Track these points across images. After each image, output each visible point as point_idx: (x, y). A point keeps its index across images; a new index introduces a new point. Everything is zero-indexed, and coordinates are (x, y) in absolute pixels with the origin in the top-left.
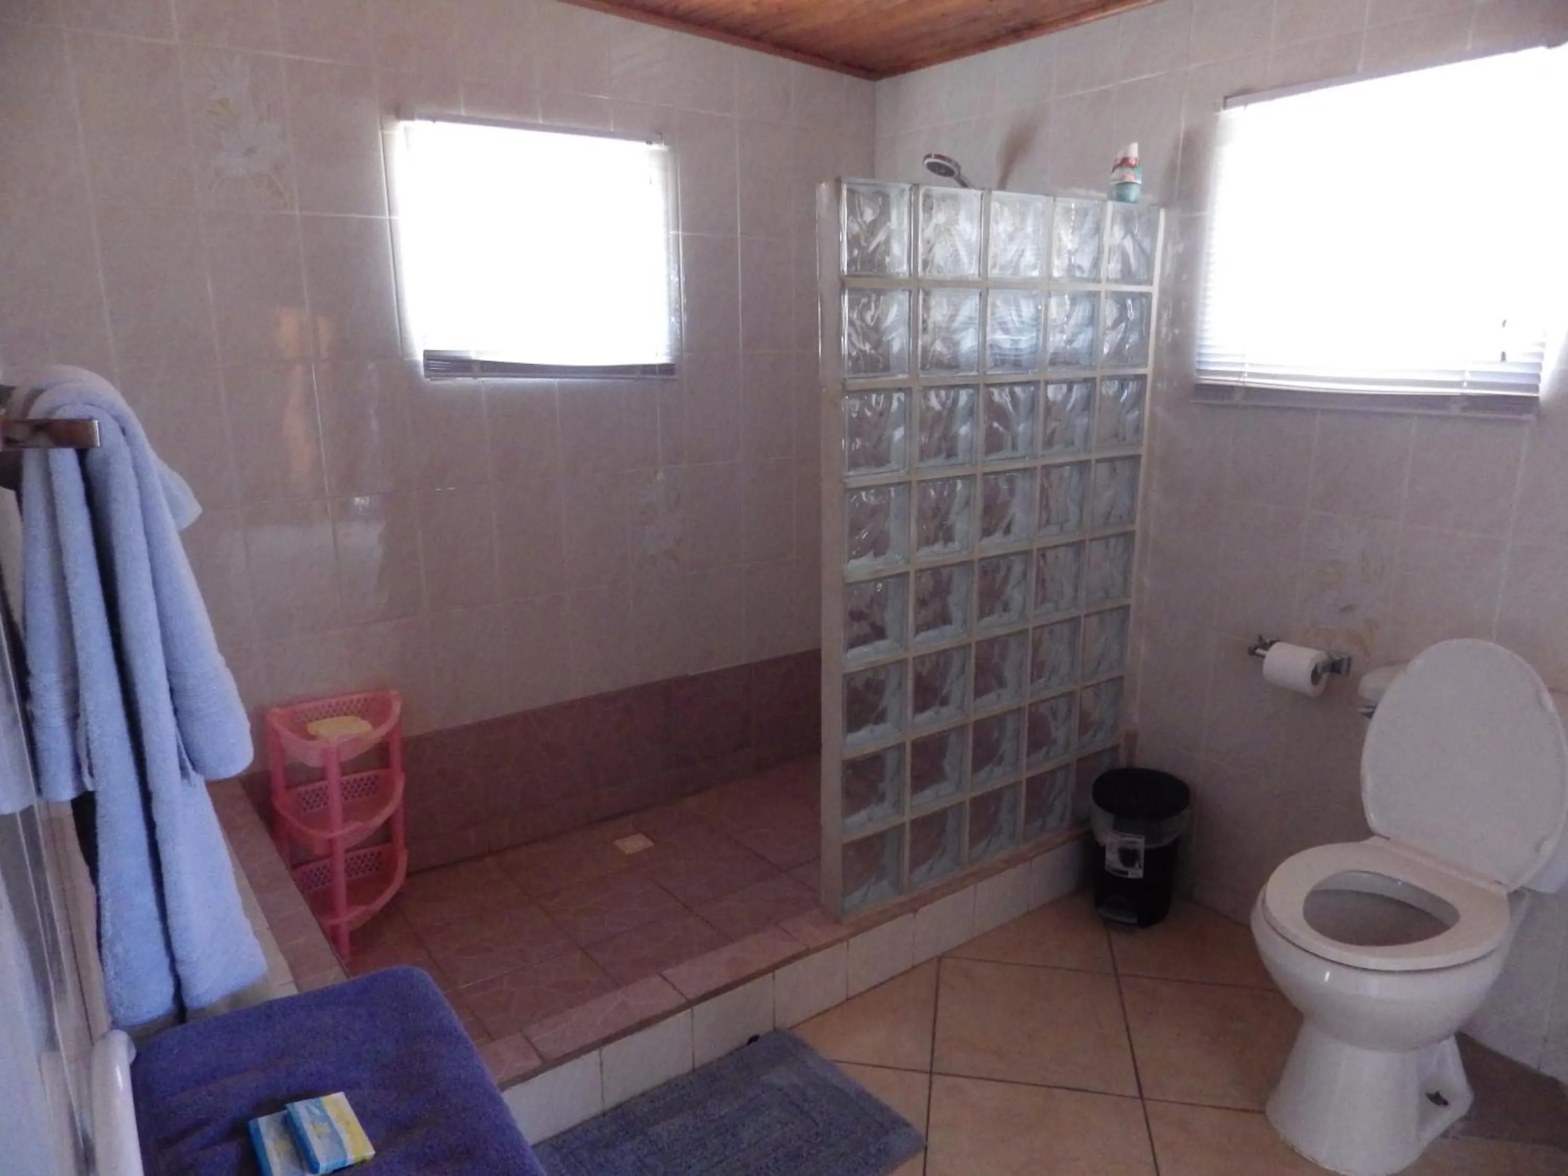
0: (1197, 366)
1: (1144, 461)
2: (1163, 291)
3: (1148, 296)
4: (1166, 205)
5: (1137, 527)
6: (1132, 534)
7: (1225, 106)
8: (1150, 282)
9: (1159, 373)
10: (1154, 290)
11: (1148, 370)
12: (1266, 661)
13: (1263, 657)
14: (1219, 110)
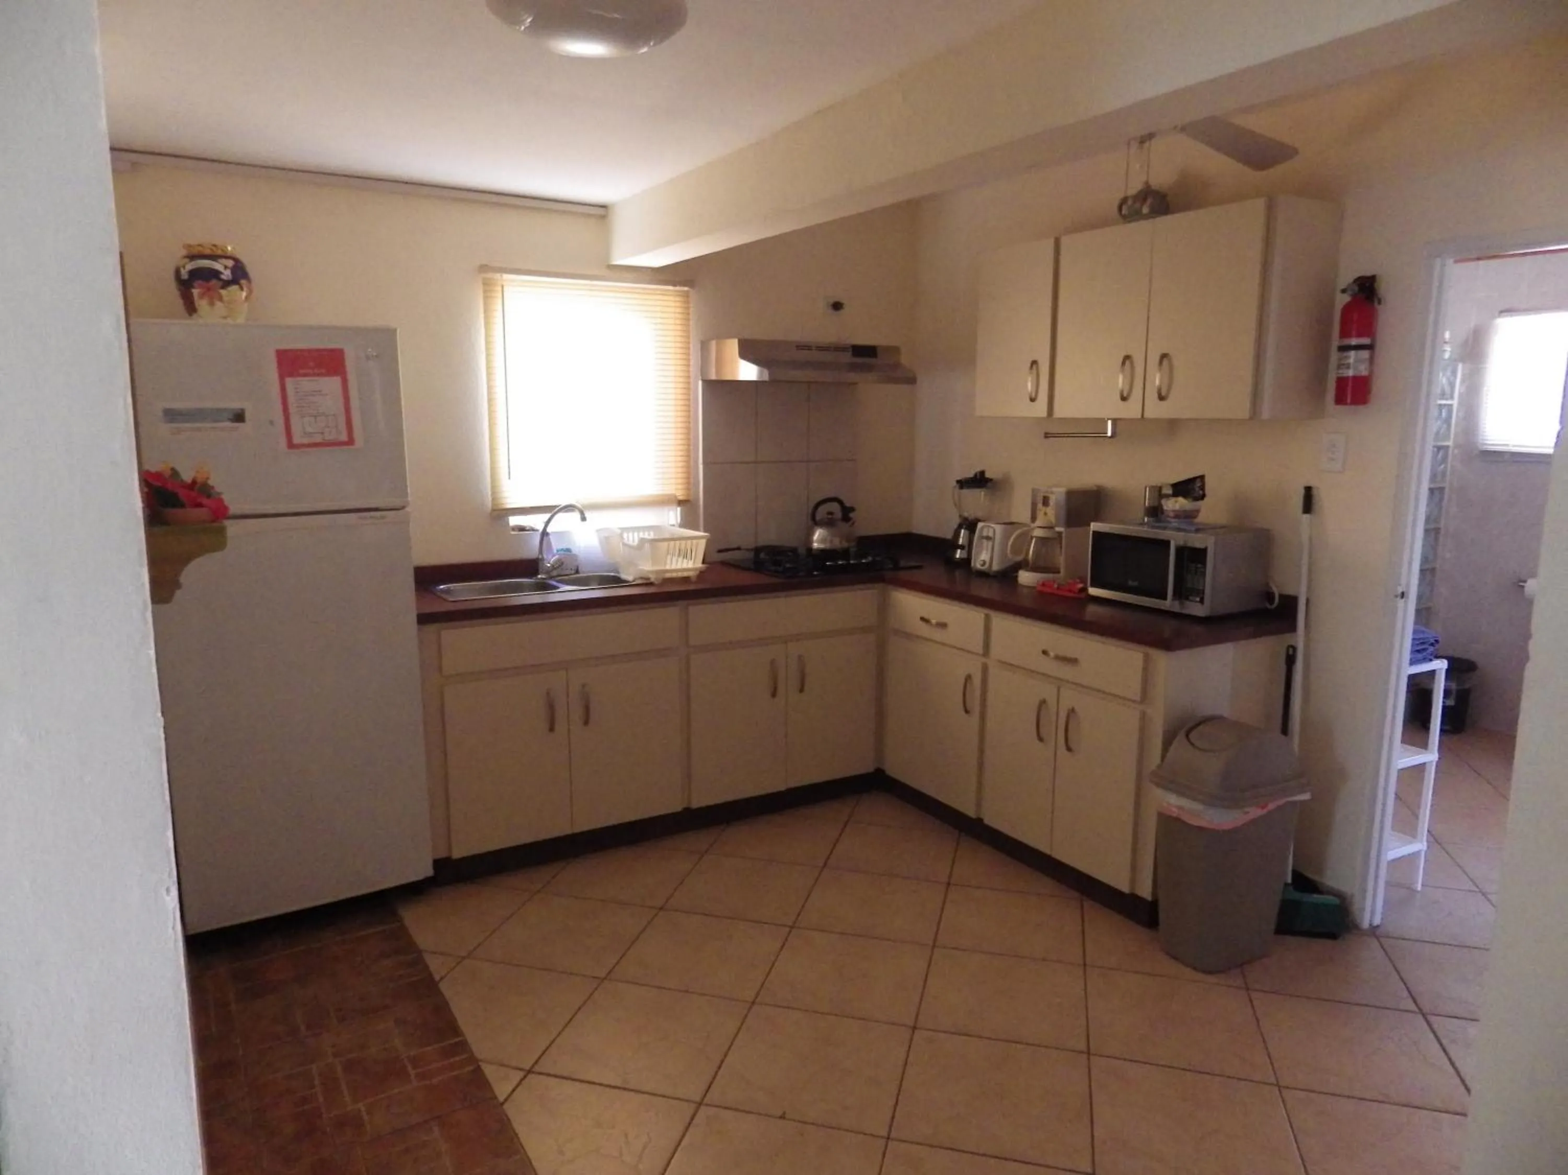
0: (1481, 442)
1: (1447, 491)
2: (1460, 404)
3: (1451, 405)
4: (1462, 359)
5: (1442, 525)
6: (1439, 529)
7: (1499, 316)
8: (1452, 398)
9: (1457, 446)
10: (1455, 402)
11: (1450, 443)
12: (1526, 589)
13: (1523, 587)
14: (1494, 317)
